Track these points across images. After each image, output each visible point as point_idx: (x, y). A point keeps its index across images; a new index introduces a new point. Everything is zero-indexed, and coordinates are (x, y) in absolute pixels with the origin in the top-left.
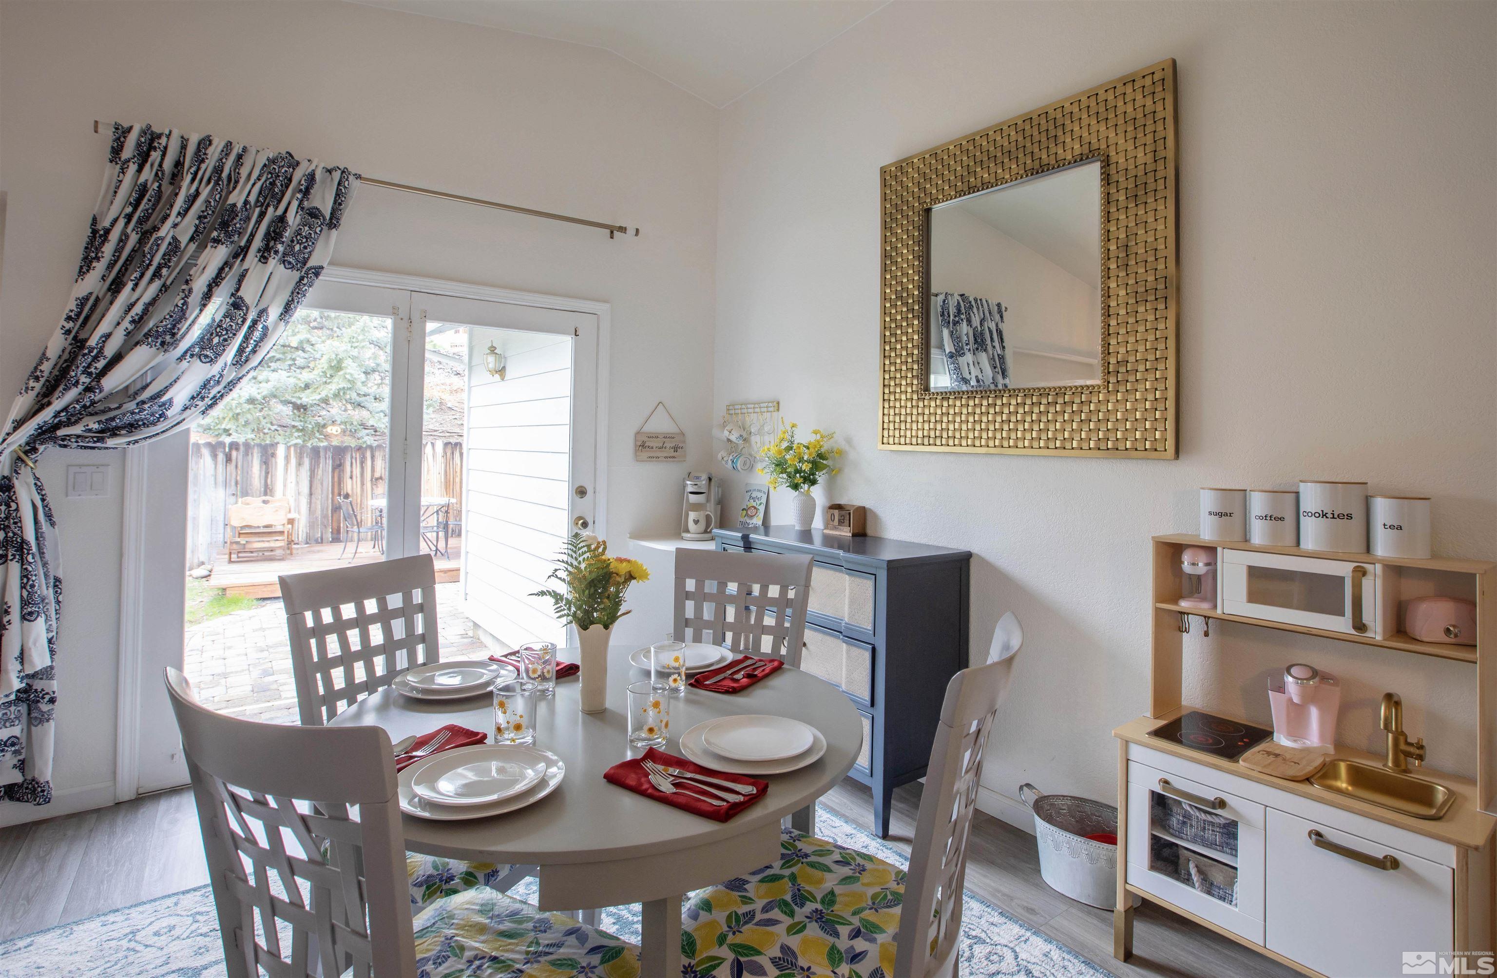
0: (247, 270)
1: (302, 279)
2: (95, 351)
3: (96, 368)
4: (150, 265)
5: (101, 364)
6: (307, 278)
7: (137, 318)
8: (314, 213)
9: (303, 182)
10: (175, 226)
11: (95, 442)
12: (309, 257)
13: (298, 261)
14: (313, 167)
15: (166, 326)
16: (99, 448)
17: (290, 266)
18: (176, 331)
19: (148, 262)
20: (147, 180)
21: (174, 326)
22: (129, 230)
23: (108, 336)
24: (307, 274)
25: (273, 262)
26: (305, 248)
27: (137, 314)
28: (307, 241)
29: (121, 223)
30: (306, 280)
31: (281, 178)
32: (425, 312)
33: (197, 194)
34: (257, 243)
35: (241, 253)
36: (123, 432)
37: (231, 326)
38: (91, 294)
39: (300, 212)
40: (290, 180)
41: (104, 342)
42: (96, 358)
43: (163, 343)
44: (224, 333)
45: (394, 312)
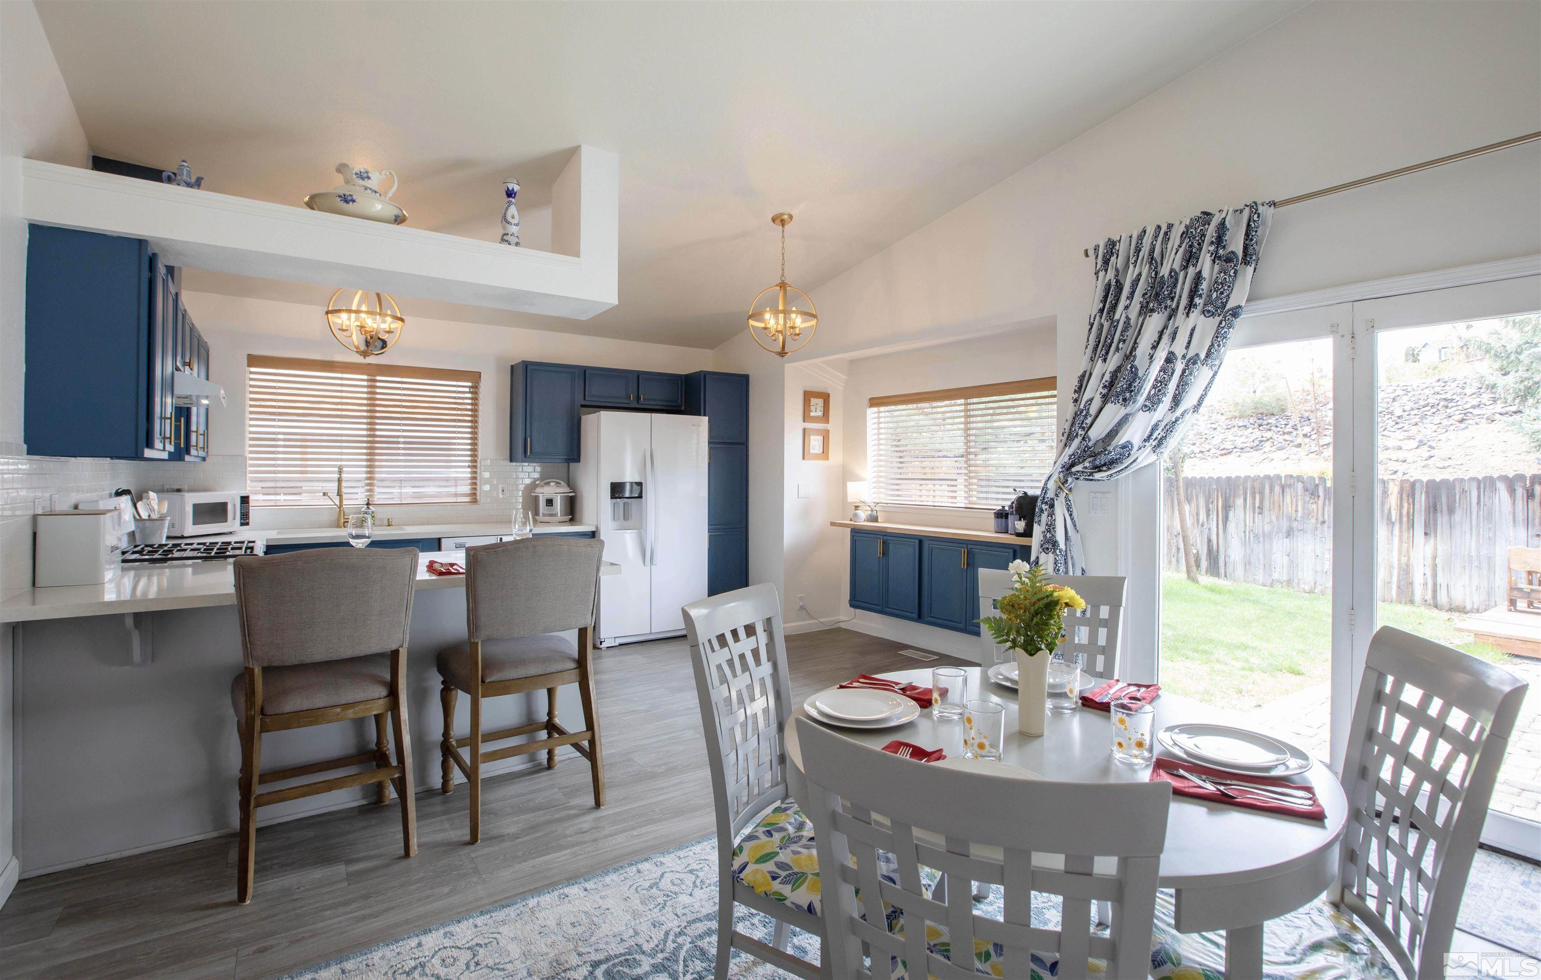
0: (1177, 328)
1: (1221, 323)
2: (1084, 412)
3: (1086, 424)
4: (1112, 342)
5: (1089, 421)
6: (1225, 320)
7: (1107, 383)
8: (1230, 258)
9: (1214, 234)
10: (1127, 307)
11: (1089, 476)
12: (1227, 301)
13: (1217, 308)
14: (1223, 215)
15: (1122, 386)
16: (1091, 480)
17: (1210, 314)
18: (1133, 388)
19: (1109, 341)
20: (1110, 280)
21: (1130, 385)
22: (1102, 321)
23: (1091, 400)
24: (1225, 318)
25: (1195, 314)
26: (1222, 293)
27: (1106, 381)
28: (1223, 287)
29: (1097, 317)
30: (1224, 323)
31: (1197, 238)
32: (1372, 321)
33: (1140, 274)
34: (1184, 302)
35: (1173, 314)
36: (1104, 468)
37: (1164, 378)
38: (1085, 372)
39: (1217, 261)
40: (1204, 235)
41: (1090, 404)
42: (1086, 417)
43: (1125, 400)
44: (1159, 384)
45: (1333, 329)
